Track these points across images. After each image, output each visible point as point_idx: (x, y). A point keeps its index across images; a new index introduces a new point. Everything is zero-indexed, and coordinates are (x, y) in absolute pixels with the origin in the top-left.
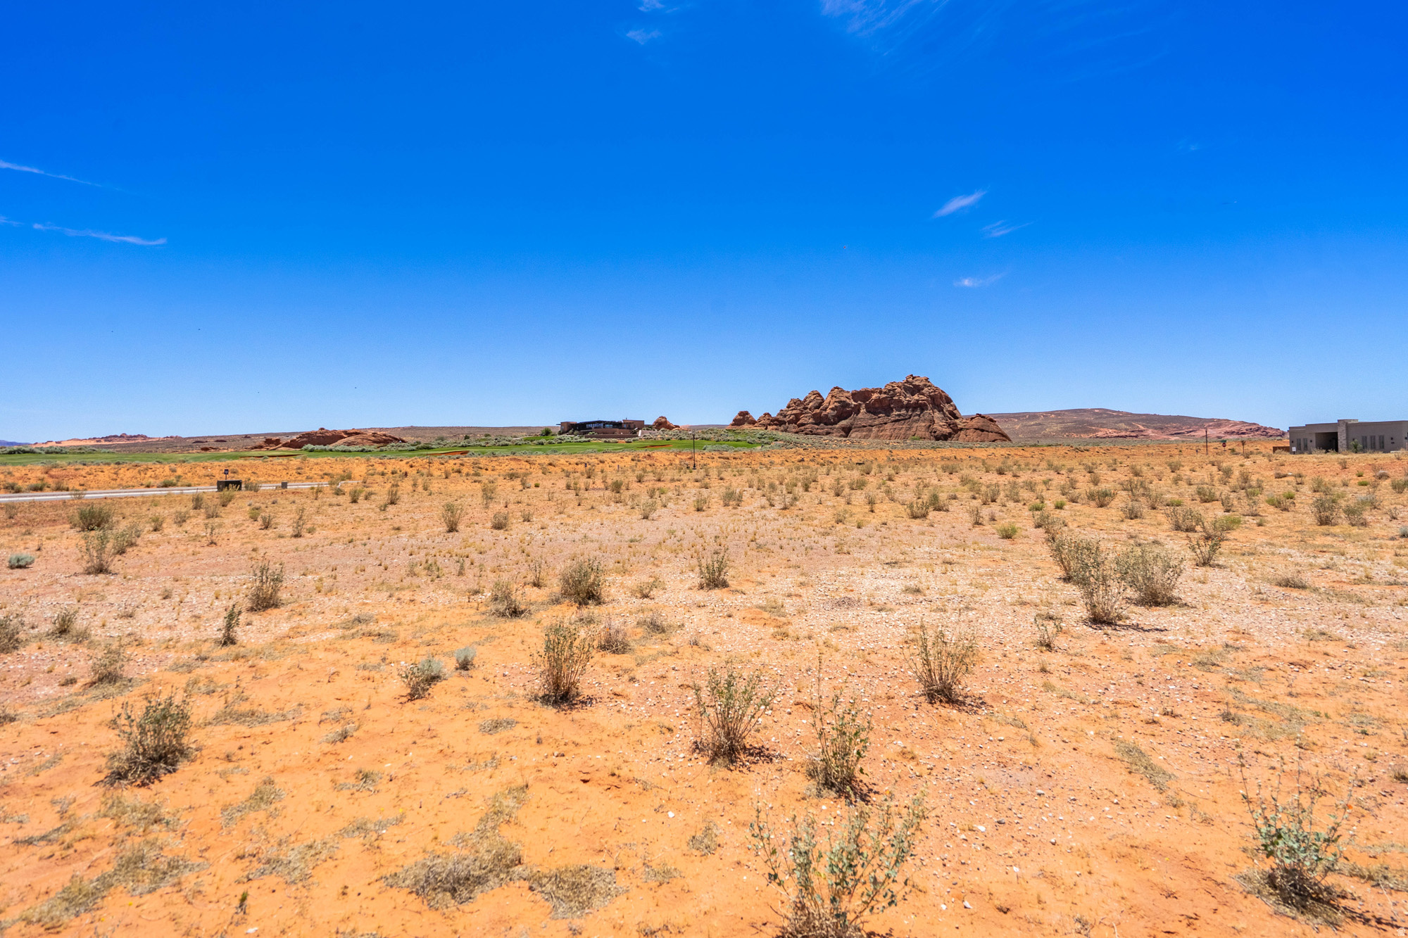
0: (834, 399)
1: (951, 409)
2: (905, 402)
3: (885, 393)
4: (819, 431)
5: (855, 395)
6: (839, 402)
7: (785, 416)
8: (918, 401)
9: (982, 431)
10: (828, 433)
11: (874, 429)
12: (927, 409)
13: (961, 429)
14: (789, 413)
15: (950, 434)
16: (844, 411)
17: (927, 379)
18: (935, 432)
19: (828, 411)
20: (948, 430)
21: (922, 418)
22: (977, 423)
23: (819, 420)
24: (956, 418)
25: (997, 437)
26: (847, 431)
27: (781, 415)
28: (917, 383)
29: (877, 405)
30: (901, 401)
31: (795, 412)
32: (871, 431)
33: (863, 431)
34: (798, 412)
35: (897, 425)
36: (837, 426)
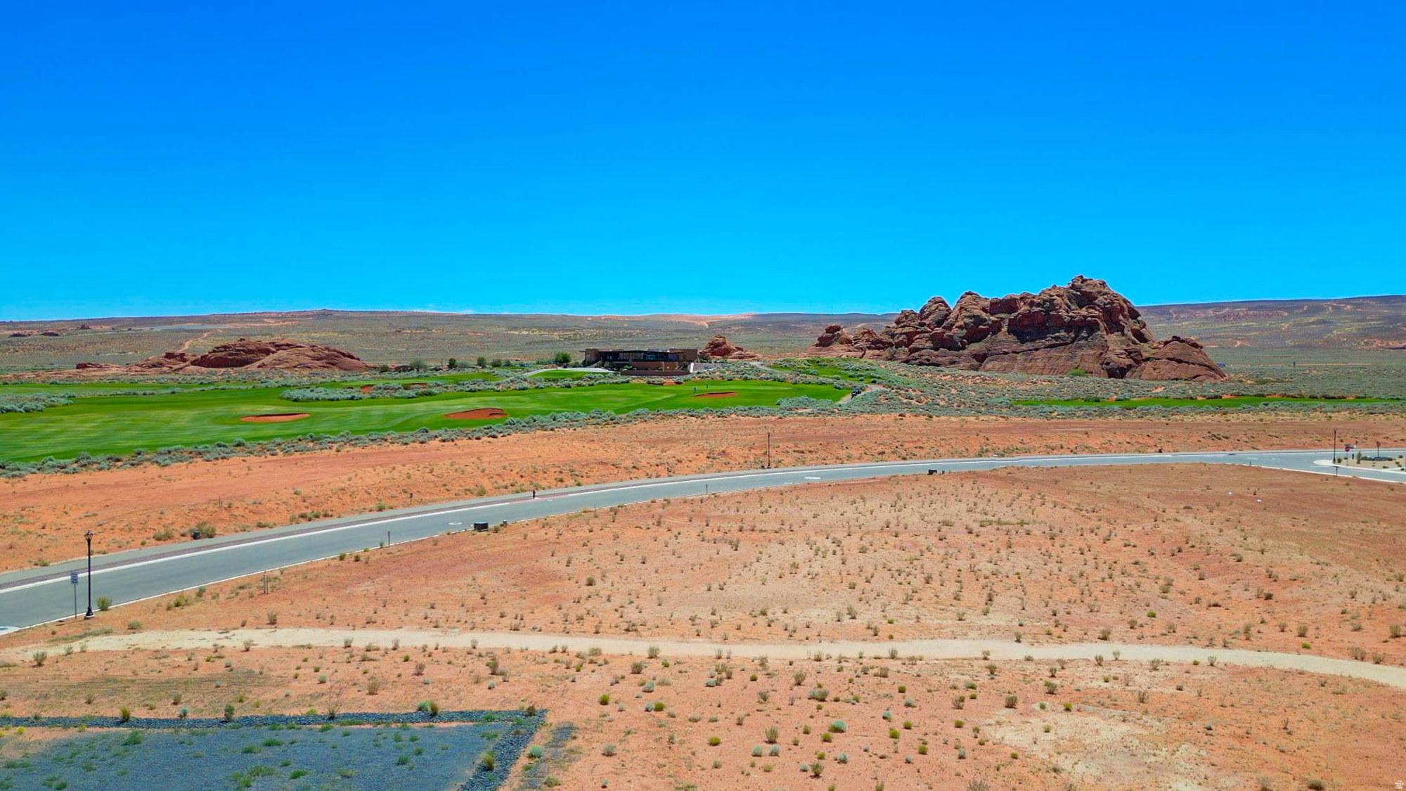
0: (964, 313)
1: (1137, 327)
2: (1067, 320)
3: (1038, 305)
4: (940, 359)
5: (996, 307)
6: (970, 317)
7: (893, 336)
8: (1085, 317)
9: (1180, 361)
10: (952, 363)
11: (1019, 357)
12: (1099, 329)
13: (1148, 359)
14: (899, 331)
15: (1130, 366)
16: (976, 331)
17: (1103, 284)
18: (1108, 364)
19: (955, 330)
20: (1128, 361)
21: (1091, 343)
22: (1175, 350)
23: (940, 342)
24: (1145, 341)
25: (1203, 371)
26: (981, 358)
27: (887, 333)
28: (1088, 289)
29: (1026, 322)
30: (1060, 317)
31: (906, 330)
32: (1015, 359)
33: (1003, 360)
34: (912, 330)
35: (1053, 352)
36: (966, 352)
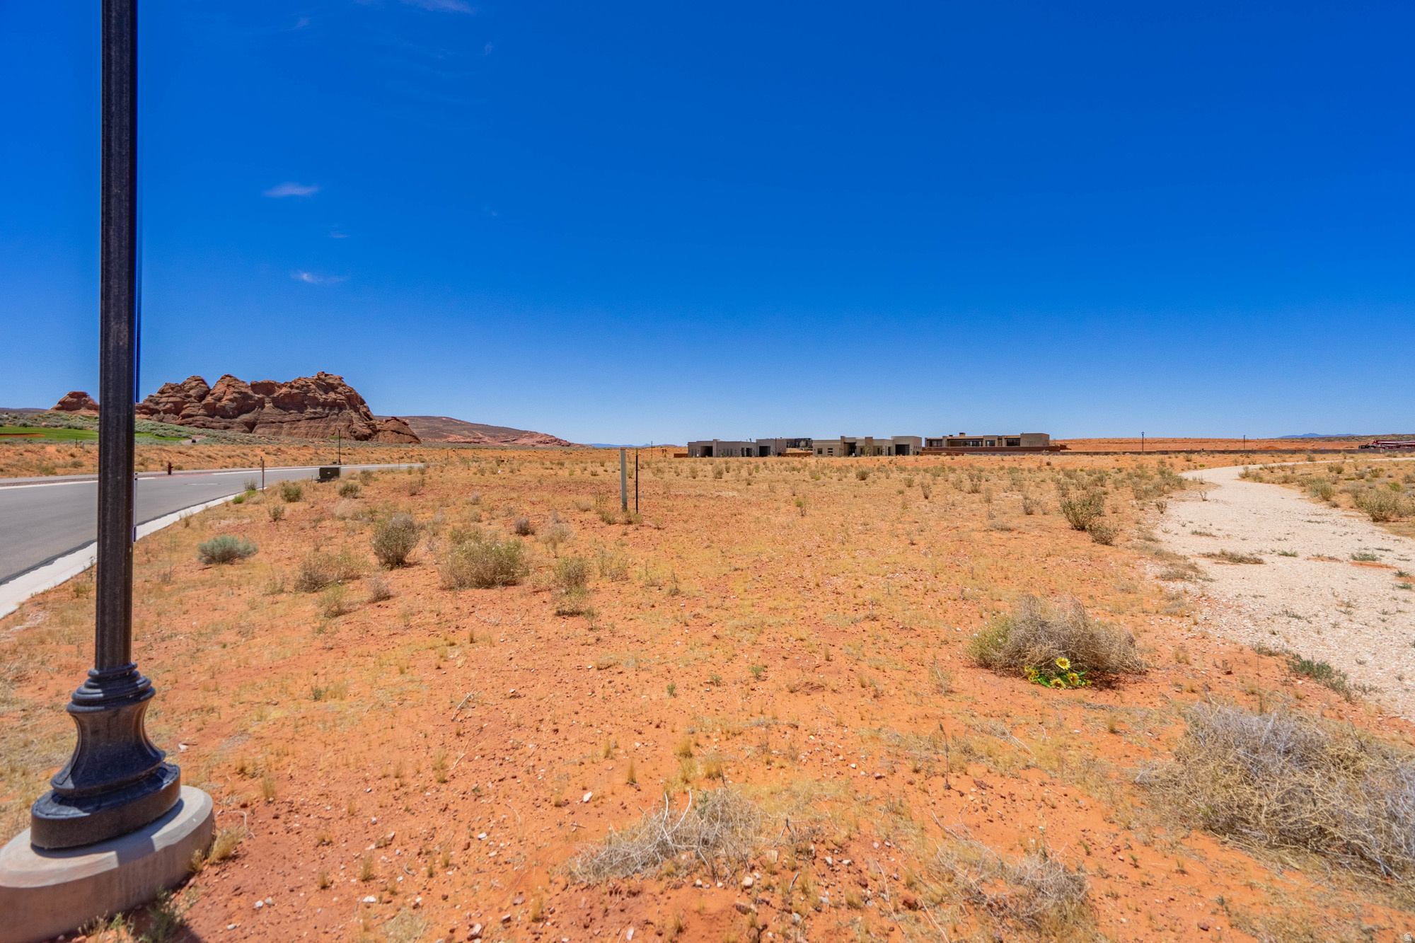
0: (232, 389)
1: (365, 410)
2: (321, 400)
3: (297, 388)
4: (214, 424)
5: (254, 387)
6: (239, 393)
7: (157, 403)
8: (336, 399)
9: (399, 433)
10: (226, 428)
11: (284, 425)
12: (346, 409)
13: (379, 431)
14: (164, 400)
15: (370, 434)
16: (244, 404)
17: (341, 379)
18: (355, 432)
19: (224, 402)
20: (368, 431)
21: (341, 418)
22: (391, 425)
23: (212, 411)
24: (371, 419)
25: (412, 440)
26: (251, 426)
27: (151, 401)
28: (331, 381)
29: (287, 400)
30: (316, 398)
31: (172, 399)
32: (281, 427)
33: (271, 427)
34: (178, 399)
35: (312, 423)
36: (238, 420)
